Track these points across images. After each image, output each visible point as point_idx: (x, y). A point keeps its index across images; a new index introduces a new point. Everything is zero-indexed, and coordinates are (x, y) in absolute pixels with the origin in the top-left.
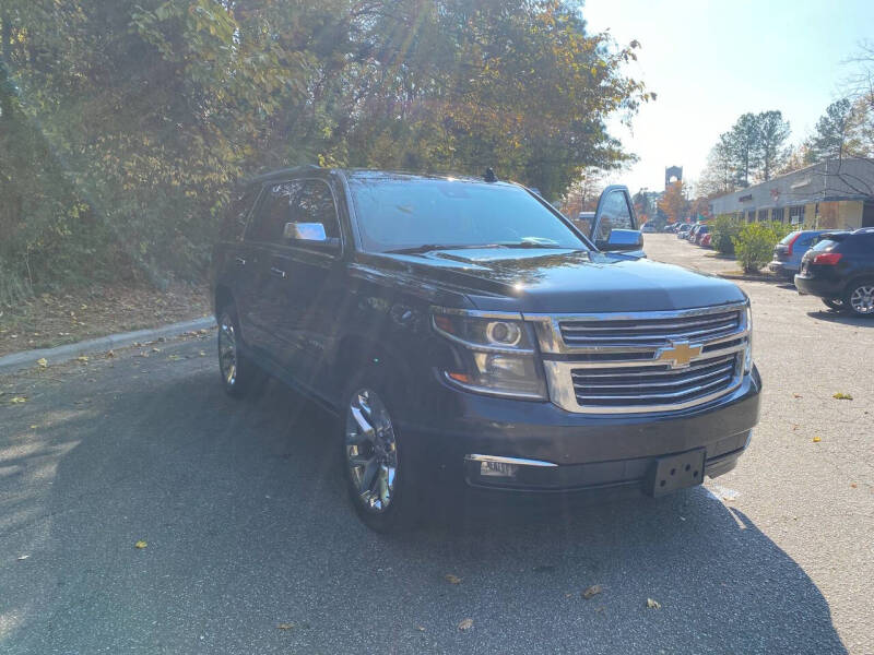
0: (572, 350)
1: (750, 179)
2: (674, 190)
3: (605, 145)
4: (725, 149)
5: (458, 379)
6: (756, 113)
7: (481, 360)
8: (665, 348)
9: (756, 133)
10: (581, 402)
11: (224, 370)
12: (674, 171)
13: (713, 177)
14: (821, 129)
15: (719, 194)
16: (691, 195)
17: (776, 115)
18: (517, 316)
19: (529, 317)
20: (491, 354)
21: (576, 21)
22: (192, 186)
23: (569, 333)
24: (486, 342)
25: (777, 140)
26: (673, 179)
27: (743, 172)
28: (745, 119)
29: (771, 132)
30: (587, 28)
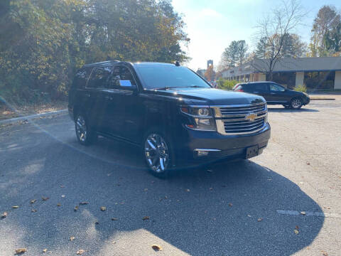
0: (224, 116)
1: (236, 65)
2: (210, 69)
3: (180, 53)
4: (227, 54)
5: (191, 127)
6: (237, 41)
7: (197, 120)
8: (248, 115)
9: (236, 48)
10: (227, 132)
11: (78, 135)
12: (210, 62)
13: (223, 64)
14: (258, 47)
15: (225, 70)
16: (216, 70)
17: (243, 42)
18: (208, 107)
19: (211, 107)
20: (199, 118)
21: (169, 7)
22: (33, 70)
23: (223, 111)
24: (198, 115)
25: (244, 51)
26: (210, 65)
27: (233, 62)
28: (233, 43)
29: (242, 48)
30: (173, 10)
